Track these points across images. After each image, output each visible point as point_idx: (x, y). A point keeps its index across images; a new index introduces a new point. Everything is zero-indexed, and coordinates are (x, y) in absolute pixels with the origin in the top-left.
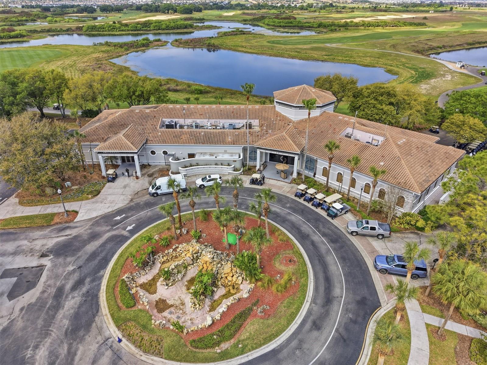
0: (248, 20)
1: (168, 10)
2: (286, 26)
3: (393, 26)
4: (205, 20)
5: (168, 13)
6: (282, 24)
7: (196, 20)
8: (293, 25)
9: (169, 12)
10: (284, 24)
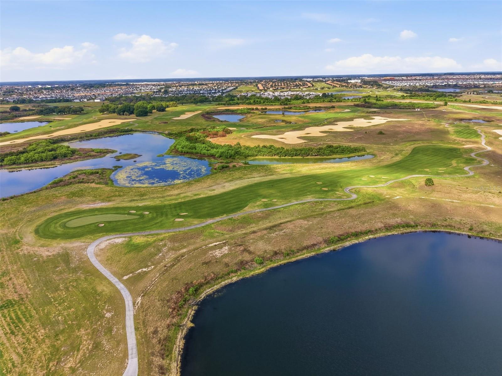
1: (124, 112)
3: (315, 155)
5: (123, 115)
7: (121, 132)
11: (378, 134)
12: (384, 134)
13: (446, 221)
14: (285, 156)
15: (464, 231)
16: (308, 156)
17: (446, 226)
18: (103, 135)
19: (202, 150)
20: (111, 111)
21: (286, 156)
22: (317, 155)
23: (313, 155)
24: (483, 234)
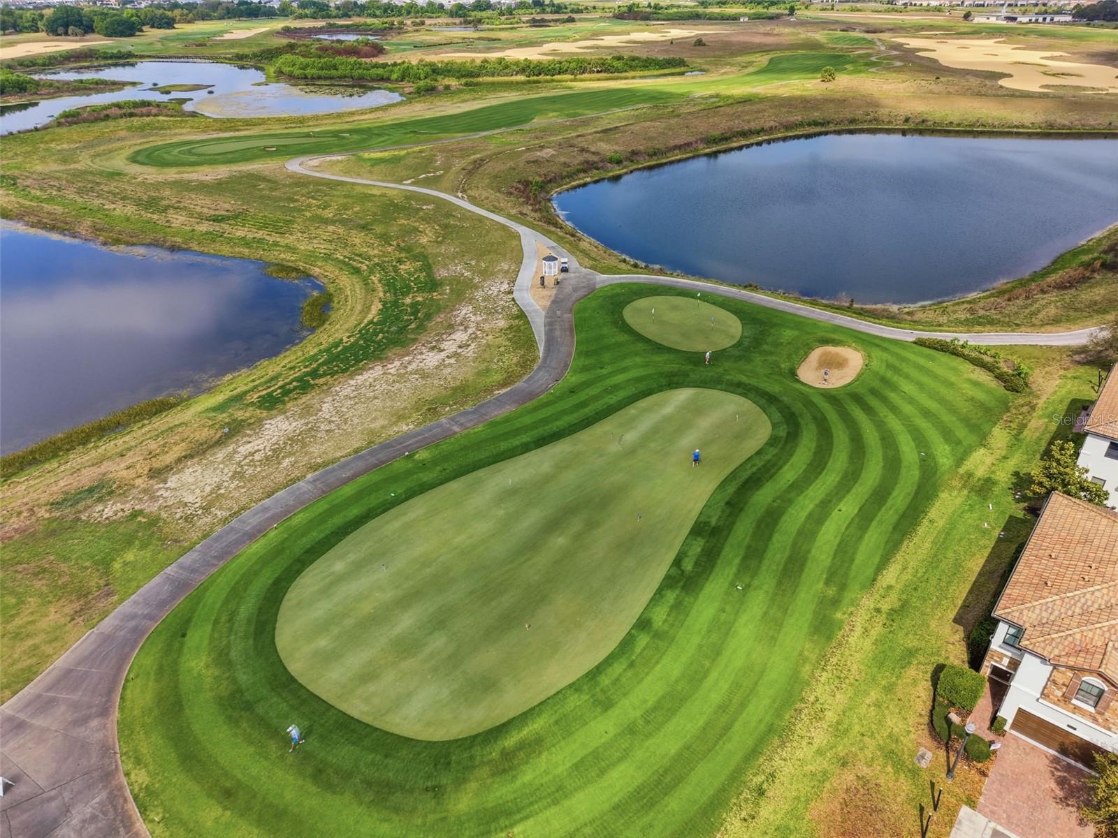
0: (247, 56)
1: (66, 26)
2: (319, 78)
3: (598, 72)
4: (136, 56)
5: (66, 34)
6: (309, 72)
7: (105, 58)
8: (339, 73)
9: (70, 31)
10: (314, 71)
11: (695, 45)
12: (705, 45)
13: (868, 115)
14: (537, 75)
15: (896, 125)
16: (584, 72)
17: (870, 121)
18: (61, 63)
19: (352, 70)
20: (27, 25)
21: (540, 74)
22: (601, 72)
23: (594, 72)
24: (924, 125)
